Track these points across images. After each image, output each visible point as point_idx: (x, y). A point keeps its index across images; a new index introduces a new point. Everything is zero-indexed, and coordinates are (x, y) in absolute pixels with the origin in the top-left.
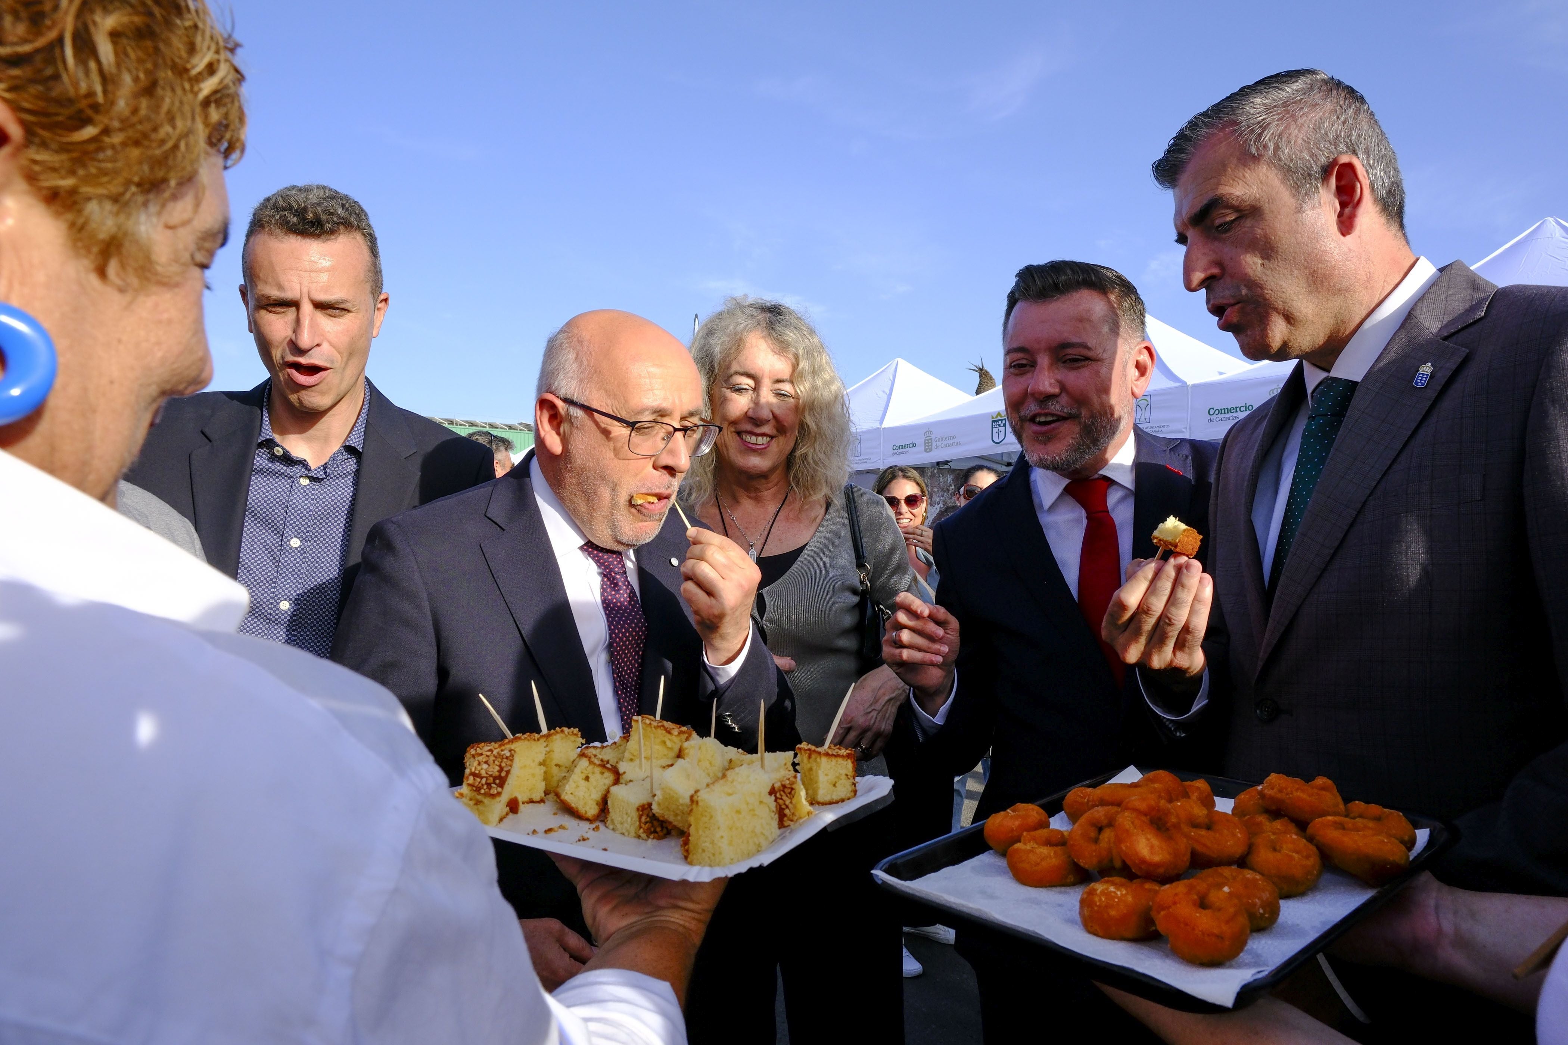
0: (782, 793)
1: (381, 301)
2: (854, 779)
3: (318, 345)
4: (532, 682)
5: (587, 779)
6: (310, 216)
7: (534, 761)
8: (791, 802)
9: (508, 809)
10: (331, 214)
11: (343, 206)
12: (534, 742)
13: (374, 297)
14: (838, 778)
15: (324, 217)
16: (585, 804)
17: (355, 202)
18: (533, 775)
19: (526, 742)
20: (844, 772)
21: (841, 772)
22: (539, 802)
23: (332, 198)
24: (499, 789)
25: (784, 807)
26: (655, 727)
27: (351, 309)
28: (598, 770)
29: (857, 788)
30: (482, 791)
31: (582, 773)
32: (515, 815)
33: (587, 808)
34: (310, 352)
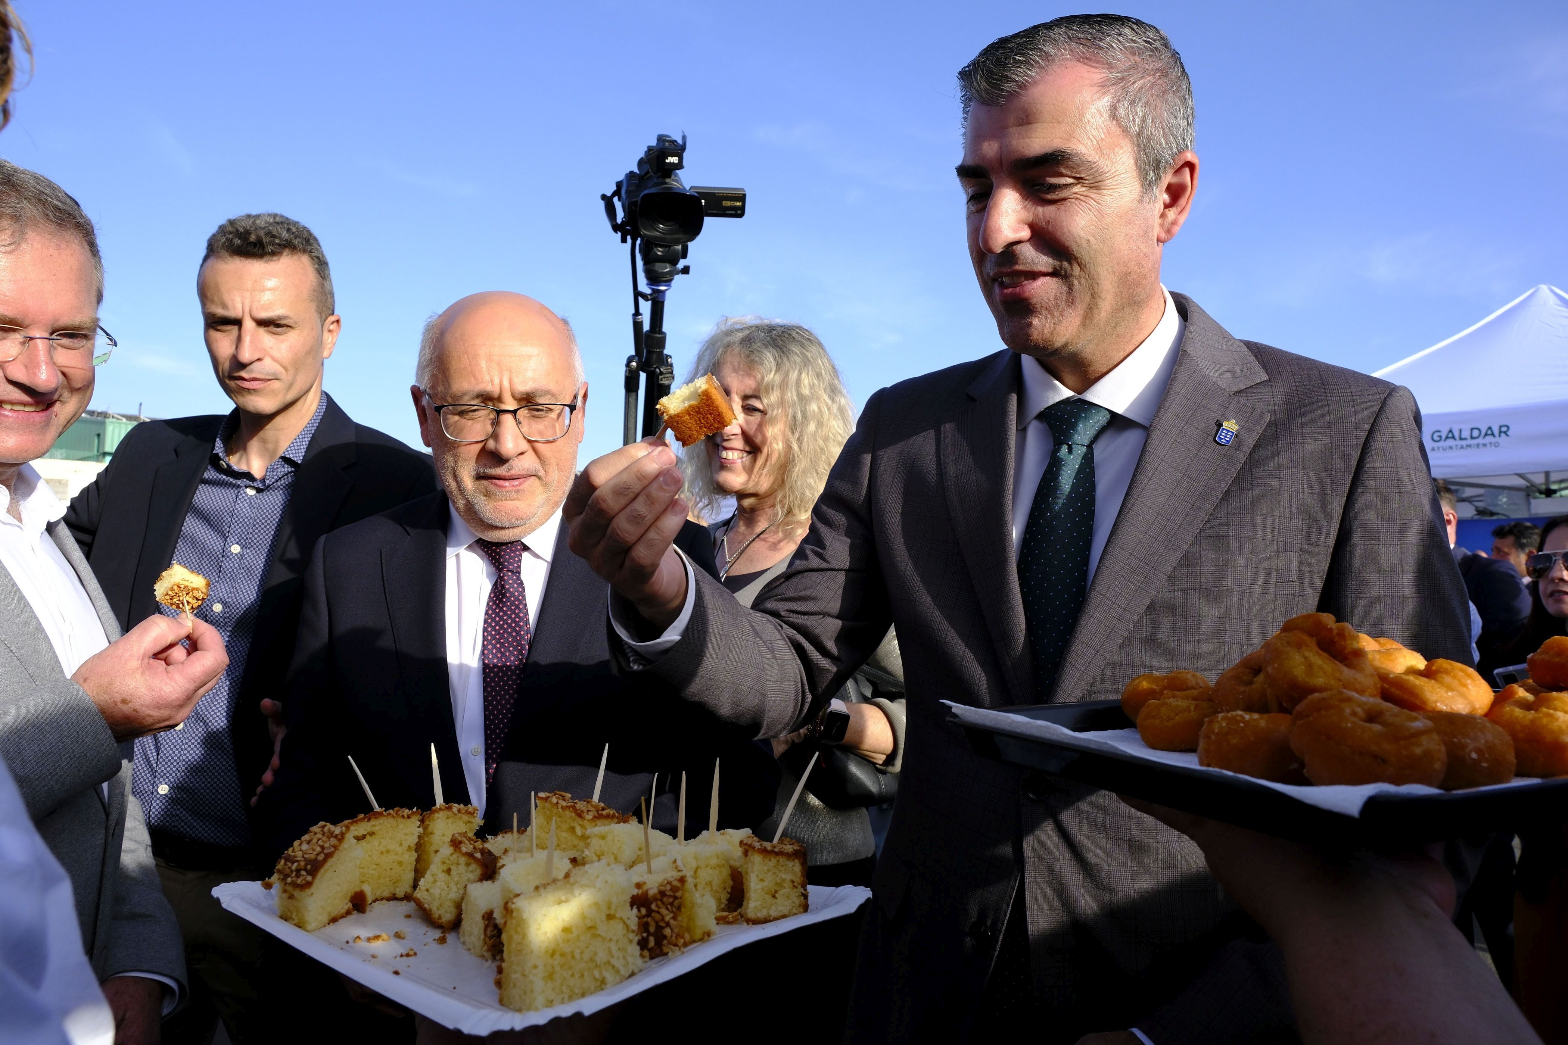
0: (659, 903)
1: (333, 323)
2: (804, 887)
3: (259, 360)
4: (432, 744)
5: (449, 871)
6: (253, 238)
7: (401, 845)
8: (674, 918)
9: (350, 905)
10: (274, 236)
11: (289, 230)
12: (404, 820)
13: (321, 317)
14: (780, 885)
15: (265, 240)
16: (441, 905)
17: (304, 228)
18: (400, 863)
19: (391, 820)
20: (788, 877)
21: (784, 876)
22: (402, 899)
23: (282, 223)
24: (309, 878)
25: (662, 924)
26: (562, 808)
27: (293, 325)
28: (463, 860)
29: (809, 902)
30: (289, 880)
31: (444, 863)
32: (361, 915)
33: (442, 911)
34: (251, 367)
